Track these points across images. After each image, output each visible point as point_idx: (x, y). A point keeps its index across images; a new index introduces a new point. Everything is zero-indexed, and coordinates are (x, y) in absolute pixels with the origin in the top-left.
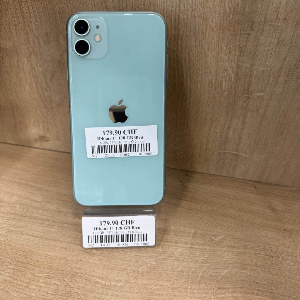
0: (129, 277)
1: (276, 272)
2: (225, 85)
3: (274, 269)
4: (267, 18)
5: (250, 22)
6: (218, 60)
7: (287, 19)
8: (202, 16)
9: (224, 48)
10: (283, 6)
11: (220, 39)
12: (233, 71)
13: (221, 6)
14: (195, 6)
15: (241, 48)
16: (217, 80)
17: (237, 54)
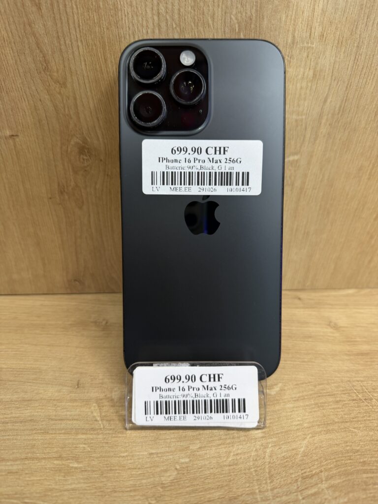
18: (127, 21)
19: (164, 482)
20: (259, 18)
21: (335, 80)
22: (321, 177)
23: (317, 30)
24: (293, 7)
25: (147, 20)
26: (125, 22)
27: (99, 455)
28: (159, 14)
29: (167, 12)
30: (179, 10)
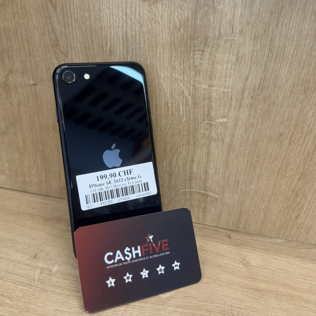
2: (183, 110)
4: (222, 32)
5: (203, 37)
6: (173, 81)
7: (244, 33)
8: (151, 32)
9: (177, 67)
10: (238, 18)
11: (172, 57)
12: (189, 94)
13: (170, 21)
14: (142, 21)
15: (196, 66)
16: (174, 104)
17: (192, 73)
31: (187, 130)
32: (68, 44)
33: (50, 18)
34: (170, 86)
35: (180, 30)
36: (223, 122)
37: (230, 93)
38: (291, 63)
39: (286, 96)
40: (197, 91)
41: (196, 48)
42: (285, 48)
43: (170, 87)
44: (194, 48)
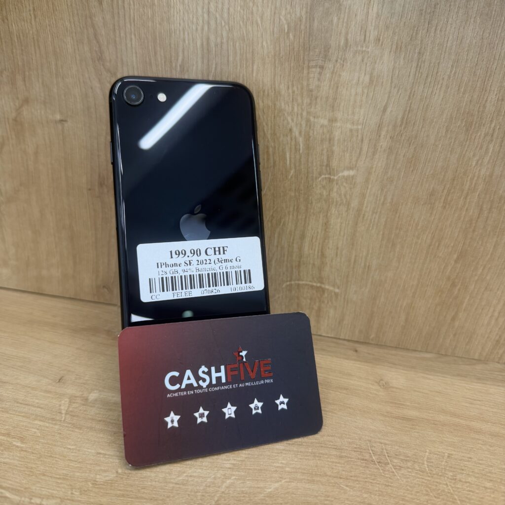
0: (72, 491)
1: (377, 489)
2: (290, 158)
3: (376, 483)
4: (349, 40)
5: (322, 47)
6: (276, 114)
7: (381, 41)
8: (246, 38)
9: (283, 92)
10: (372, 19)
11: (276, 77)
12: (300, 133)
13: (274, 22)
14: (233, 23)
15: (311, 91)
16: (276, 149)
17: (306, 101)
18: (178, 18)
19: (97, 480)
20: (310, 19)
21: (395, 87)
22: (382, 200)
23: (372, 34)
24: (345, 10)
25: (197, 18)
26: (177, 19)
27: (46, 442)
28: (209, 12)
29: (217, 11)
30: (229, 9)
31: (295, 189)
32: (117, 57)
33: (91, 18)
34: (272, 121)
35: (288, 36)
36: (348, 176)
37: (360, 131)
38: (447, 87)
39: (440, 135)
40: (312, 128)
41: (312, 64)
42: (439, 63)
43: (271, 123)
44: (309, 64)
